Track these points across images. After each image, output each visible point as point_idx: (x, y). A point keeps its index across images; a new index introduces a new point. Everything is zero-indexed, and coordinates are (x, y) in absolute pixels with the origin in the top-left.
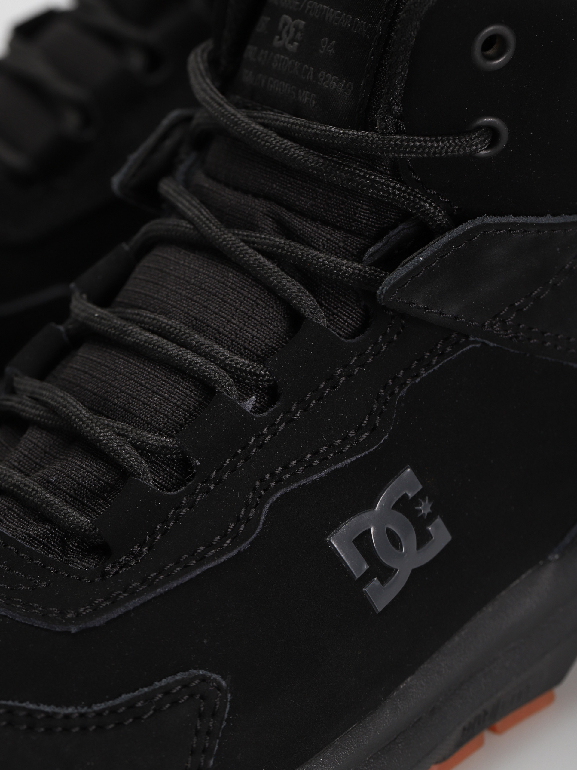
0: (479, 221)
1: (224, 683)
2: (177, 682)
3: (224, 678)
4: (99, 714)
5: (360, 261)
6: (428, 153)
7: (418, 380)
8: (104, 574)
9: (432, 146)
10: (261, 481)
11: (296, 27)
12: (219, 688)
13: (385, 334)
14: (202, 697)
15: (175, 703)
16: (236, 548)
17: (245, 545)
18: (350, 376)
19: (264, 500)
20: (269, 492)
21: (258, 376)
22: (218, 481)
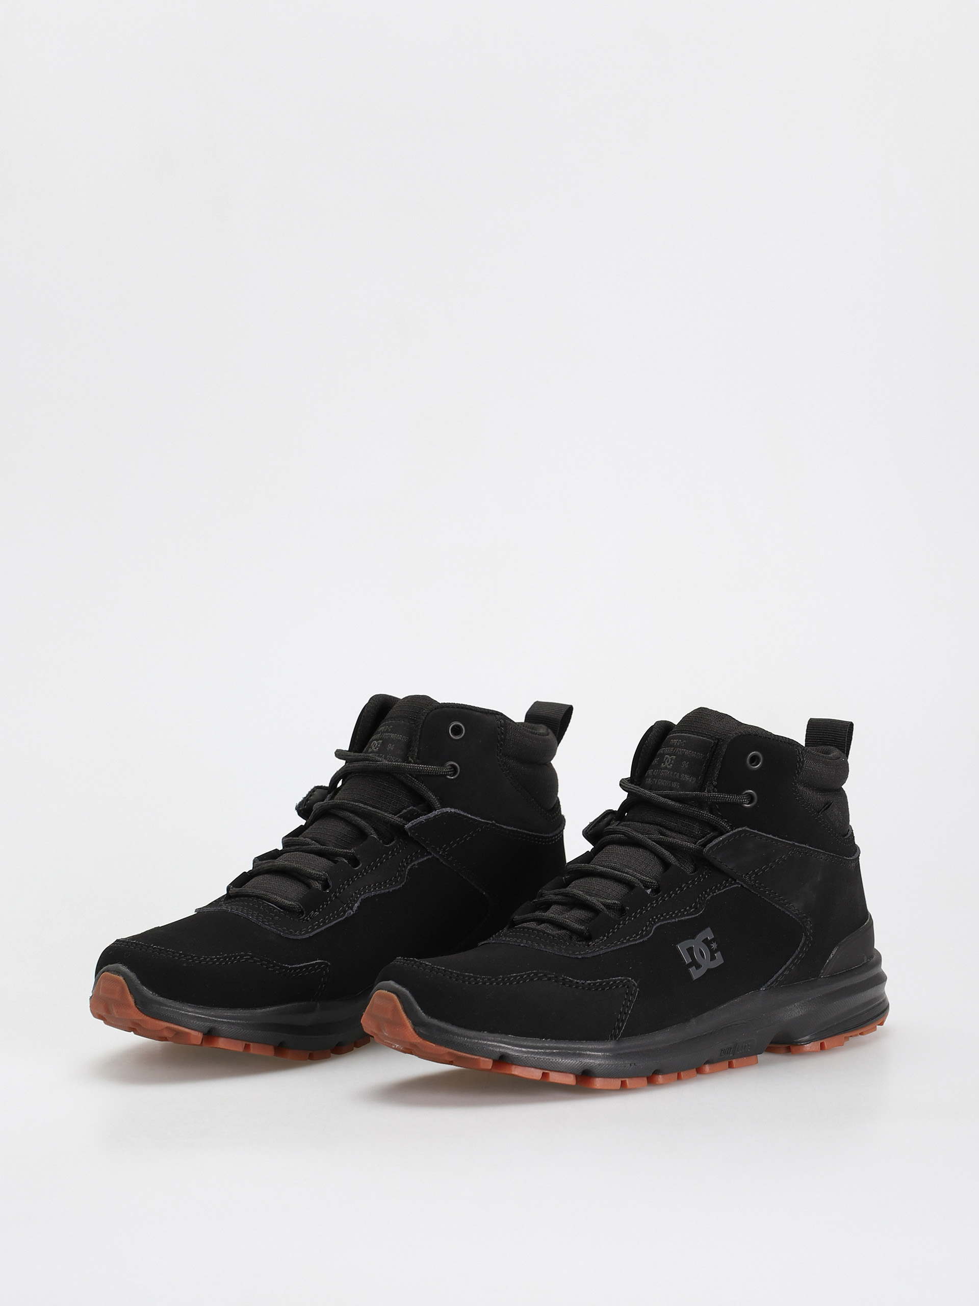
0: (744, 828)
1: (636, 984)
2: (619, 980)
3: (636, 983)
4: (589, 984)
5: (695, 844)
6: (726, 800)
7: (715, 894)
8: (589, 945)
9: (727, 797)
10: (652, 919)
11: (672, 759)
12: (634, 985)
13: (703, 875)
14: (627, 987)
15: (617, 987)
16: (642, 939)
17: (646, 939)
18: (688, 887)
19: (653, 925)
20: (655, 923)
21: (652, 883)
22: (635, 917)
